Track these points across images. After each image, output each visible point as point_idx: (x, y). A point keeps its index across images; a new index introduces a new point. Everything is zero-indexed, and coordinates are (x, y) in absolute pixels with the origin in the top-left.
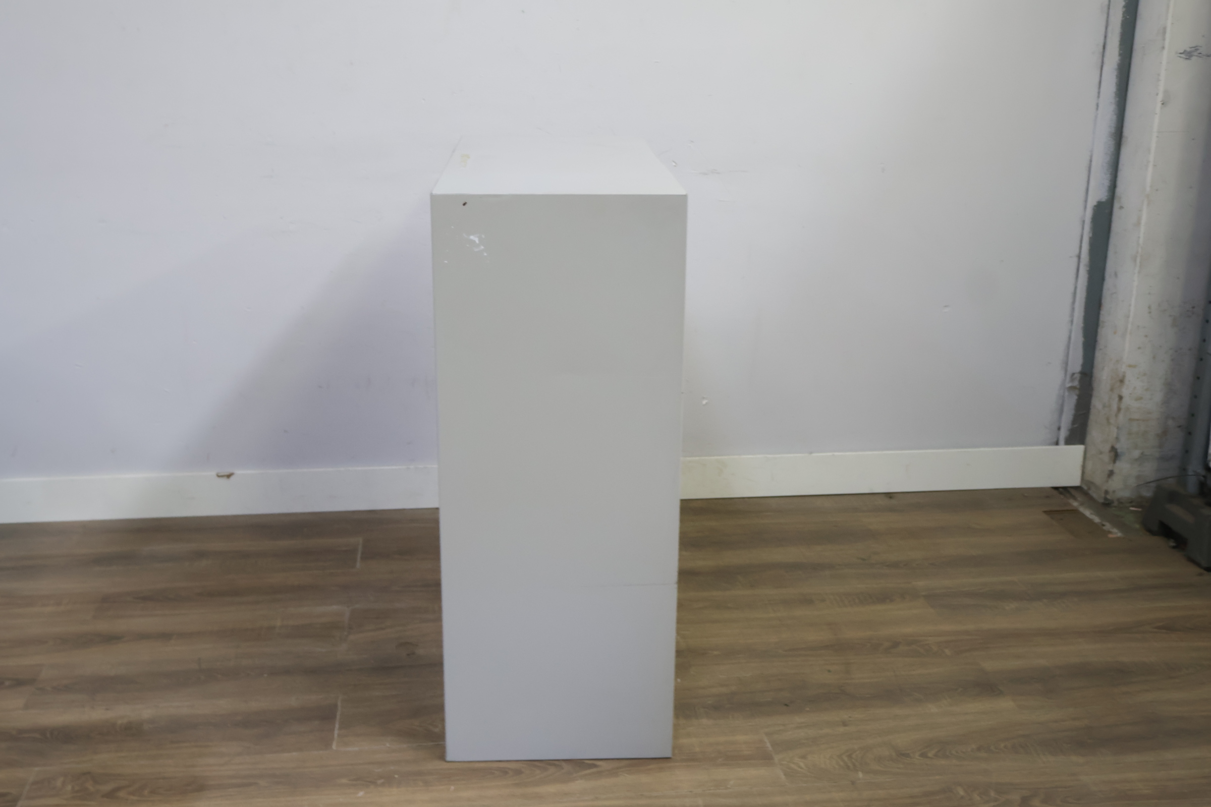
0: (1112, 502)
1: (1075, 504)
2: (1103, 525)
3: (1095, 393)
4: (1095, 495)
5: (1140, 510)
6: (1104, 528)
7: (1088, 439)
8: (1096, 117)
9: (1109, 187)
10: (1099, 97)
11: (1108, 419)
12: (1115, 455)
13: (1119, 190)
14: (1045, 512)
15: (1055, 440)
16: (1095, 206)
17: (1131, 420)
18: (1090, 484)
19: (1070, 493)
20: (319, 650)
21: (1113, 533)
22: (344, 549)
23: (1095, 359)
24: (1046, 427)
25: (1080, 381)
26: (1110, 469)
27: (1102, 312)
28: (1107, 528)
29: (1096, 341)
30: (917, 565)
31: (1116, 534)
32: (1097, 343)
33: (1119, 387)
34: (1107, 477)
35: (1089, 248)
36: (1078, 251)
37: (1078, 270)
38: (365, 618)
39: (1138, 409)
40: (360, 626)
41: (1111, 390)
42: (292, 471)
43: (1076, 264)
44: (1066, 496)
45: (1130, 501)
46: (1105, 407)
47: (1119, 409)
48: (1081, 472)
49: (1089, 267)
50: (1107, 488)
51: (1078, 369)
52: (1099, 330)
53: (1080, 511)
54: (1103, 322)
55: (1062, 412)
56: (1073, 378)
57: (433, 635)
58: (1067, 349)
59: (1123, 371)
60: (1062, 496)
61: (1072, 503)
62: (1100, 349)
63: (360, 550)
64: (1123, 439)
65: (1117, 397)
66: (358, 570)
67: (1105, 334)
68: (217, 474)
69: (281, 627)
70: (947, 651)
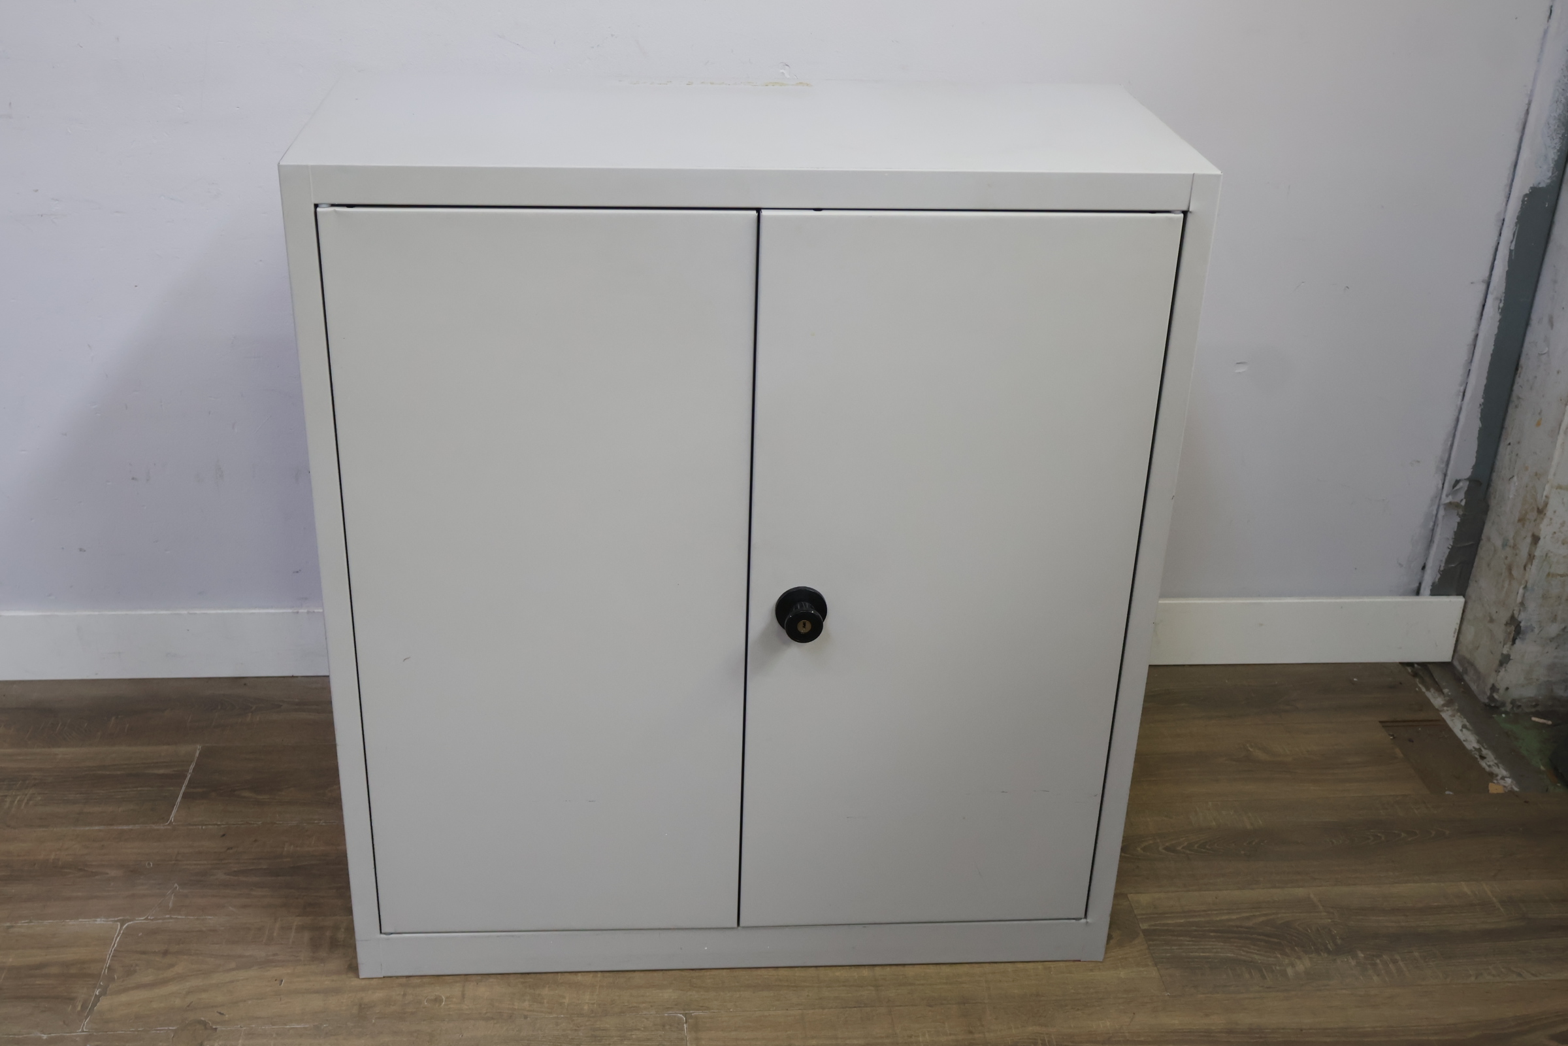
0: (1503, 704)
1: (1437, 701)
2: (1483, 758)
3: (1492, 516)
4: (1474, 687)
5: (1550, 723)
6: (1483, 764)
7: (1473, 588)
8: (1546, 32)
9: (1556, 162)
11: (1510, 569)
12: (1516, 631)
14: (1381, 722)
15: (1415, 586)
16: (1526, 195)
17: (1550, 575)
18: (1468, 664)
19: (1431, 676)
20: (36, 1034)
21: (1499, 778)
22: (161, 771)
23: (1498, 457)
24: (1401, 565)
25: (1467, 493)
26: (1505, 652)
27: (1519, 381)
28: (1488, 763)
29: (1502, 427)
30: (1144, 849)
31: (1502, 782)
32: (1504, 431)
33: (1535, 520)
34: (1497, 662)
35: (1507, 269)
36: (1487, 274)
37: (1484, 306)
38: (144, 953)
39: (1564, 557)
40: (129, 972)
41: (1520, 520)
42: (97, 613)
43: (1481, 296)
44: (1423, 682)
45: (1534, 704)
46: (1506, 545)
47: (1531, 557)
48: (1454, 642)
49: (1503, 301)
50: (1496, 681)
51: (1467, 472)
52: (1510, 410)
53: (1444, 720)
54: (1519, 398)
55: (1431, 541)
56: (1456, 488)
57: (250, 1002)
58: (1451, 439)
59: (1545, 494)
60: (1417, 680)
61: (1432, 700)
62: (1509, 444)
63: (189, 776)
64: (1532, 606)
65: (1530, 534)
66: (169, 827)
67: (1521, 421)
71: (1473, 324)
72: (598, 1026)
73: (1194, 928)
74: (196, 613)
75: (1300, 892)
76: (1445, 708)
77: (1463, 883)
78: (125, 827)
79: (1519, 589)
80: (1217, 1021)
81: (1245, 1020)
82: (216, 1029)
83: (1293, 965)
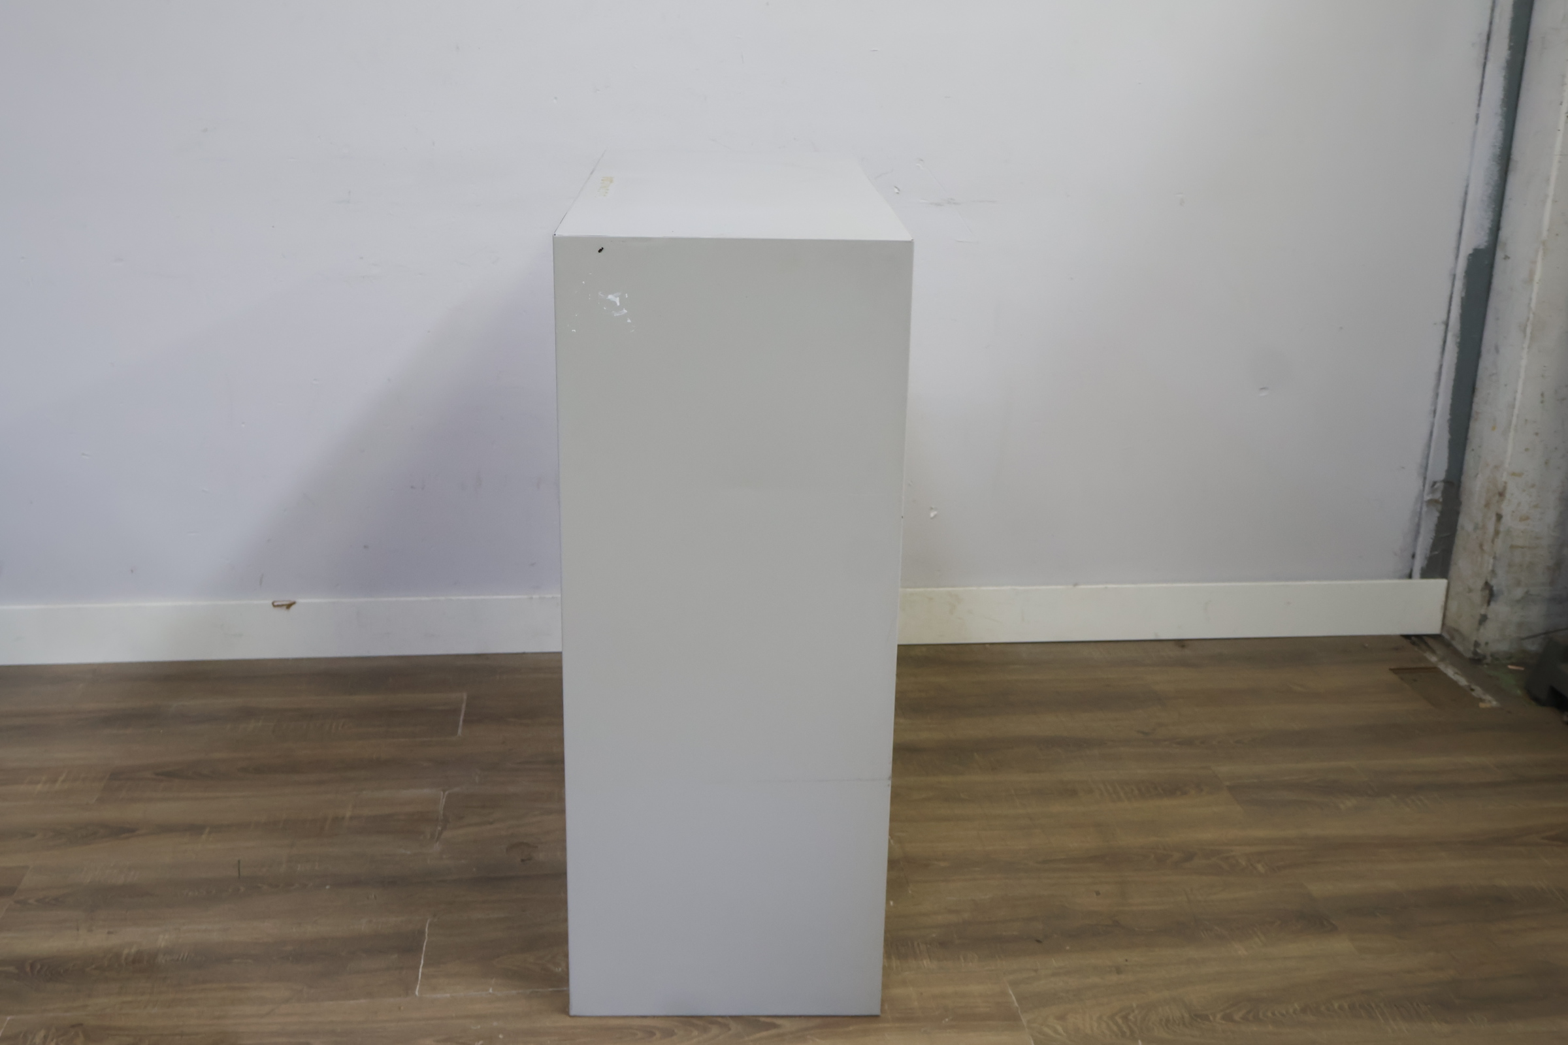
0: (1484, 657)
1: (1433, 659)
2: (1472, 690)
3: (1464, 509)
4: (1460, 648)
5: (1522, 669)
6: (1474, 694)
7: (1453, 571)
8: (1475, 133)
9: (1490, 229)
10: (1479, 105)
11: (1481, 546)
12: (1490, 594)
13: (1504, 233)
14: (1391, 670)
15: (1407, 571)
16: (1470, 255)
17: (1512, 547)
18: (1454, 632)
19: (1426, 643)
20: (402, 851)
21: (1486, 701)
22: (441, 708)
23: (1465, 461)
24: (1395, 554)
25: (1443, 492)
26: (1483, 613)
27: (1476, 400)
28: (1477, 693)
29: (1466, 438)
30: (1218, 742)
31: (1489, 703)
32: (1468, 440)
33: (1498, 503)
34: (1477, 623)
35: (1460, 312)
36: (1446, 316)
37: (1445, 342)
38: (467, 807)
39: (1522, 532)
40: (460, 818)
41: (1486, 506)
43: (1442, 333)
44: (1420, 648)
45: (1509, 656)
46: (1477, 528)
47: (1497, 533)
48: (1442, 616)
49: (1459, 337)
50: (1478, 638)
51: (1441, 475)
52: (1471, 424)
53: (1439, 669)
54: (1477, 413)
55: (1418, 532)
56: (1434, 488)
57: (557, 832)
58: (1427, 449)
59: (1503, 481)
60: (1415, 646)
61: (1429, 658)
62: (1473, 449)
63: (463, 710)
64: (1500, 573)
65: (1494, 515)
66: (460, 738)
67: (1480, 429)
68: (273, 603)
69: (351, 818)
70: (1260, 867)
71: (1438, 356)
74: (452, 599)
75: (1342, 764)
76: (1440, 663)
77: (1466, 757)
78: (425, 739)
79: (1489, 560)
82: (537, 847)
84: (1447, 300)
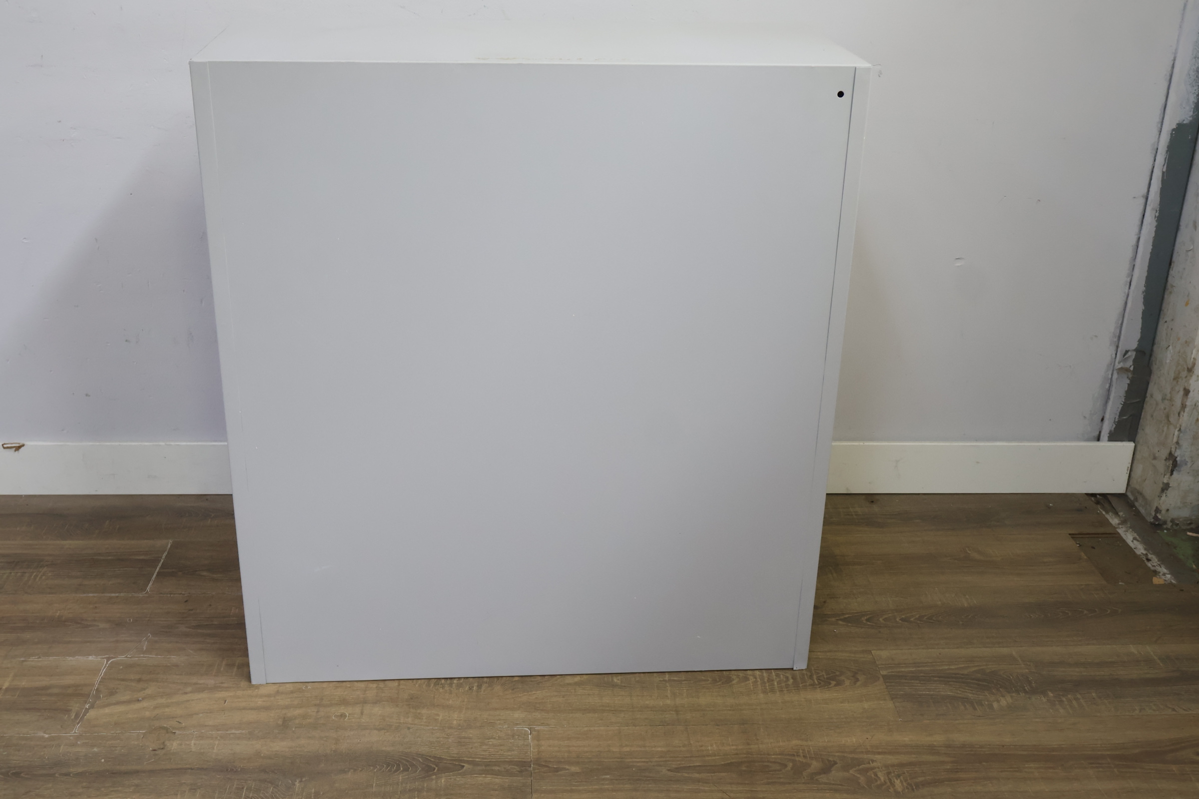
0: (1165, 523)
1: (1114, 521)
2: (1148, 560)
3: (1154, 378)
4: (1142, 511)
5: (1198, 536)
6: (1149, 564)
7: (1140, 436)
9: (1195, 104)
11: (1168, 417)
12: (1174, 464)
14: (1070, 534)
15: (1096, 434)
16: (1173, 130)
18: (1139, 493)
19: (1110, 503)
20: (41, 734)
21: (1161, 574)
22: (142, 557)
23: (1158, 333)
24: (1085, 417)
25: (1134, 361)
26: (1165, 481)
27: (1172, 272)
28: (1153, 564)
29: (1160, 310)
30: (885, 620)
31: (1163, 577)
32: (1162, 312)
33: (1186, 377)
34: (1160, 489)
35: (1161, 186)
36: (1146, 191)
37: (1144, 216)
38: (123, 680)
40: (112, 693)
41: (1174, 379)
42: (98, 444)
43: (1142, 207)
44: (1104, 508)
45: (1189, 522)
46: (1165, 399)
47: (1184, 406)
48: (1127, 477)
49: (1158, 212)
50: (1159, 504)
51: (1134, 345)
52: (1166, 296)
53: (1119, 533)
54: (1172, 286)
55: (1108, 398)
56: (1126, 357)
57: (201, 715)
58: (1121, 319)
59: (1193, 357)
60: (1099, 506)
61: (1111, 520)
62: (1166, 322)
63: (162, 561)
64: (1185, 444)
65: (1182, 389)
66: (147, 595)
67: (1174, 303)
68: (3, 445)
69: (7, 690)
70: (897, 782)
71: (1136, 229)
72: (463, 735)
73: (922, 674)
74: (172, 445)
75: (1005, 651)
76: (1120, 526)
77: (1131, 646)
78: (113, 595)
79: (1175, 432)
80: (938, 739)
81: (960, 738)
82: (175, 733)
83: (998, 701)
84: (1149, 173)
